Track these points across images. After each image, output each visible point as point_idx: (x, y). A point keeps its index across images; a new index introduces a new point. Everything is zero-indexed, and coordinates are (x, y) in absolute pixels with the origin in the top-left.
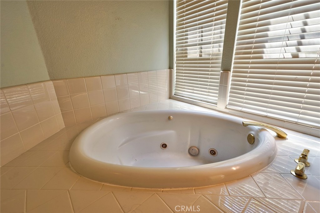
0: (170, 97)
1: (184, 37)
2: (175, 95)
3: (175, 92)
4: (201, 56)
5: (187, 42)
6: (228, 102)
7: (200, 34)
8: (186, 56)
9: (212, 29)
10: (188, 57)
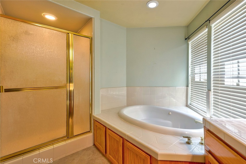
0: (187, 106)
1: (194, 69)
2: (190, 104)
3: (190, 103)
4: (200, 80)
5: (194, 72)
6: (213, 113)
7: (200, 68)
8: (194, 80)
9: (203, 65)
10: (195, 80)
